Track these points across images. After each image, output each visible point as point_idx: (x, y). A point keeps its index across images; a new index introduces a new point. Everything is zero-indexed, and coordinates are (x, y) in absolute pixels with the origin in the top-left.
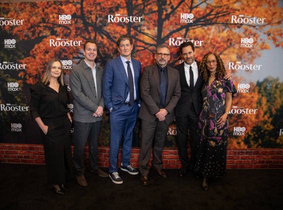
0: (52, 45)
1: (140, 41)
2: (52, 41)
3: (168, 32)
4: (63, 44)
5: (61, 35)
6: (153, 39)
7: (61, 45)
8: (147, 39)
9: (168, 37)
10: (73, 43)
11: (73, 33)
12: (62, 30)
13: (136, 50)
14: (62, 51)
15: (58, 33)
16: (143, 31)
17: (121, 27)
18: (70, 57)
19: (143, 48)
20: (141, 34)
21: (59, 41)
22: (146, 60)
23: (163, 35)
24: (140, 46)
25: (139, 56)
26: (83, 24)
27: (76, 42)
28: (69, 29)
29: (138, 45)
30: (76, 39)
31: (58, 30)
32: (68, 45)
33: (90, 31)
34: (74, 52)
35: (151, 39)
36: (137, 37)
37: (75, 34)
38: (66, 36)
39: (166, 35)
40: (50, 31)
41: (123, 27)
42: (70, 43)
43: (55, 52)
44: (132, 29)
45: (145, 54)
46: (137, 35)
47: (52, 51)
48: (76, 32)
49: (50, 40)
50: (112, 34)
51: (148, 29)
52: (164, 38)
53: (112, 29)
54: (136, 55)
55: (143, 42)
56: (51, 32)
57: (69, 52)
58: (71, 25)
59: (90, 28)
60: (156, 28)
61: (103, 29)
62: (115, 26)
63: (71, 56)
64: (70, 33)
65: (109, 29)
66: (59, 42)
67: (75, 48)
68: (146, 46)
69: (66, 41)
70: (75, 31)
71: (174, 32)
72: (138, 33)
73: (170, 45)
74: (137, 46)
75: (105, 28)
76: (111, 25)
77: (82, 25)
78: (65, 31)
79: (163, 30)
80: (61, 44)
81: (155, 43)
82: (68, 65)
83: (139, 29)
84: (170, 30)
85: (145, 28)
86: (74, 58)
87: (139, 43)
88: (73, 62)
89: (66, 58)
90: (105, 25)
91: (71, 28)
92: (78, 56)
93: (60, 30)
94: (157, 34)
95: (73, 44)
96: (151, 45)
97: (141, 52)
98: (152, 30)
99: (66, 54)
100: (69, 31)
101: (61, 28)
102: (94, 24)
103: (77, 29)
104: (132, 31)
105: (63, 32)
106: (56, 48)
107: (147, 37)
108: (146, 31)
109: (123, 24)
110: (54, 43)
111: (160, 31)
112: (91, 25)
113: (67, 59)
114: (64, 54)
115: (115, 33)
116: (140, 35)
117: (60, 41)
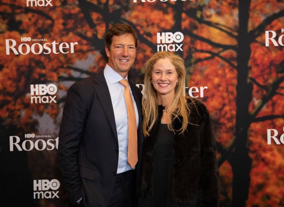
0: (11, 51)
1: (203, 40)
2: (11, 43)
3: (262, 18)
4: (37, 49)
5: (32, 30)
6: (230, 34)
7: (31, 52)
8: (216, 36)
9: (261, 29)
10: (57, 47)
11: (59, 26)
12: (33, 20)
13: (193, 61)
14: (33, 65)
15: (24, 26)
16: (206, 19)
17: (161, 13)
18: (52, 77)
19: (208, 55)
20: (204, 25)
21: (27, 42)
22: (216, 80)
23: (250, 26)
24: (202, 51)
25: (201, 72)
26: (79, 6)
27: (64, 45)
28: (49, 17)
29: (199, 47)
30: (64, 39)
31: (25, 19)
32: (47, 51)
33: (95, 22)
34: (62, 67)
35: (224, 34)
36: (195, 32)
37: (61, 27)
38: (43, 32)
39: (257, 24)
40: (6, 21)
41: (165, 12)
42: (51, 47)
43: (19, 67)
44: (184, 15)
45: (213, 68)
46: (196, 28)
47: (12, 64)
48: (64, 24)
49: (7, 41)
50: (142, 27)
51: (219, 14)
52: (253, 32)
53: (142, 16)
54: (195, 70)
55: (208, 41)
56: (8, 24)
57: (49, 66)
58: (53, 9)
59: (95, 16)
60: (236, 12)
61: (122, 17)
62: (149, 11)
63: (55, 75)
64: (52, 26)
65: (136, 17)
66: (28, 46)
67: (62, 58)
68: (215, 51)
69: (42, 43)
70: (61, 21)
71: (275, 16)
72: (197, 23)
73: (267, 44)
74: (197, 51)
75: (127, 16)
76: (140, 7)
77: (77, 9)
78: (41, 22)
79: (251, 14)
80: (30, 49)
81: (234, 42)
82: (47, 95)
83: (199, 15)
84: (265, 15)
85: (212, 12)
86: (61, 79)
87: (199, 45)
88: (59, 88)
89: (42, 79)
90: (127, 9)
91: (54, 16)
92: (70, 74)
93: (30, 19)
94: (237, 24)
95: (58, 50)
96: (226, 47)
97: (205, 62)
98: (227, 16)
99: (44, 71)
100: (49, 22)
101: (30, 15)
102: (102, 6)
103: (67, 17)
104: (185, 20)
105: (35, 24)
106: (21, 59)
107: (217, 31)
108: (215, 19)
109: (165, 5)
110: (16, 47)
111: (244, 17)
112: (96, 9)
113: (46, 82)
114: (38, 70)
115: (148, 26)
116: (203, 28)
117: (30, 44)
